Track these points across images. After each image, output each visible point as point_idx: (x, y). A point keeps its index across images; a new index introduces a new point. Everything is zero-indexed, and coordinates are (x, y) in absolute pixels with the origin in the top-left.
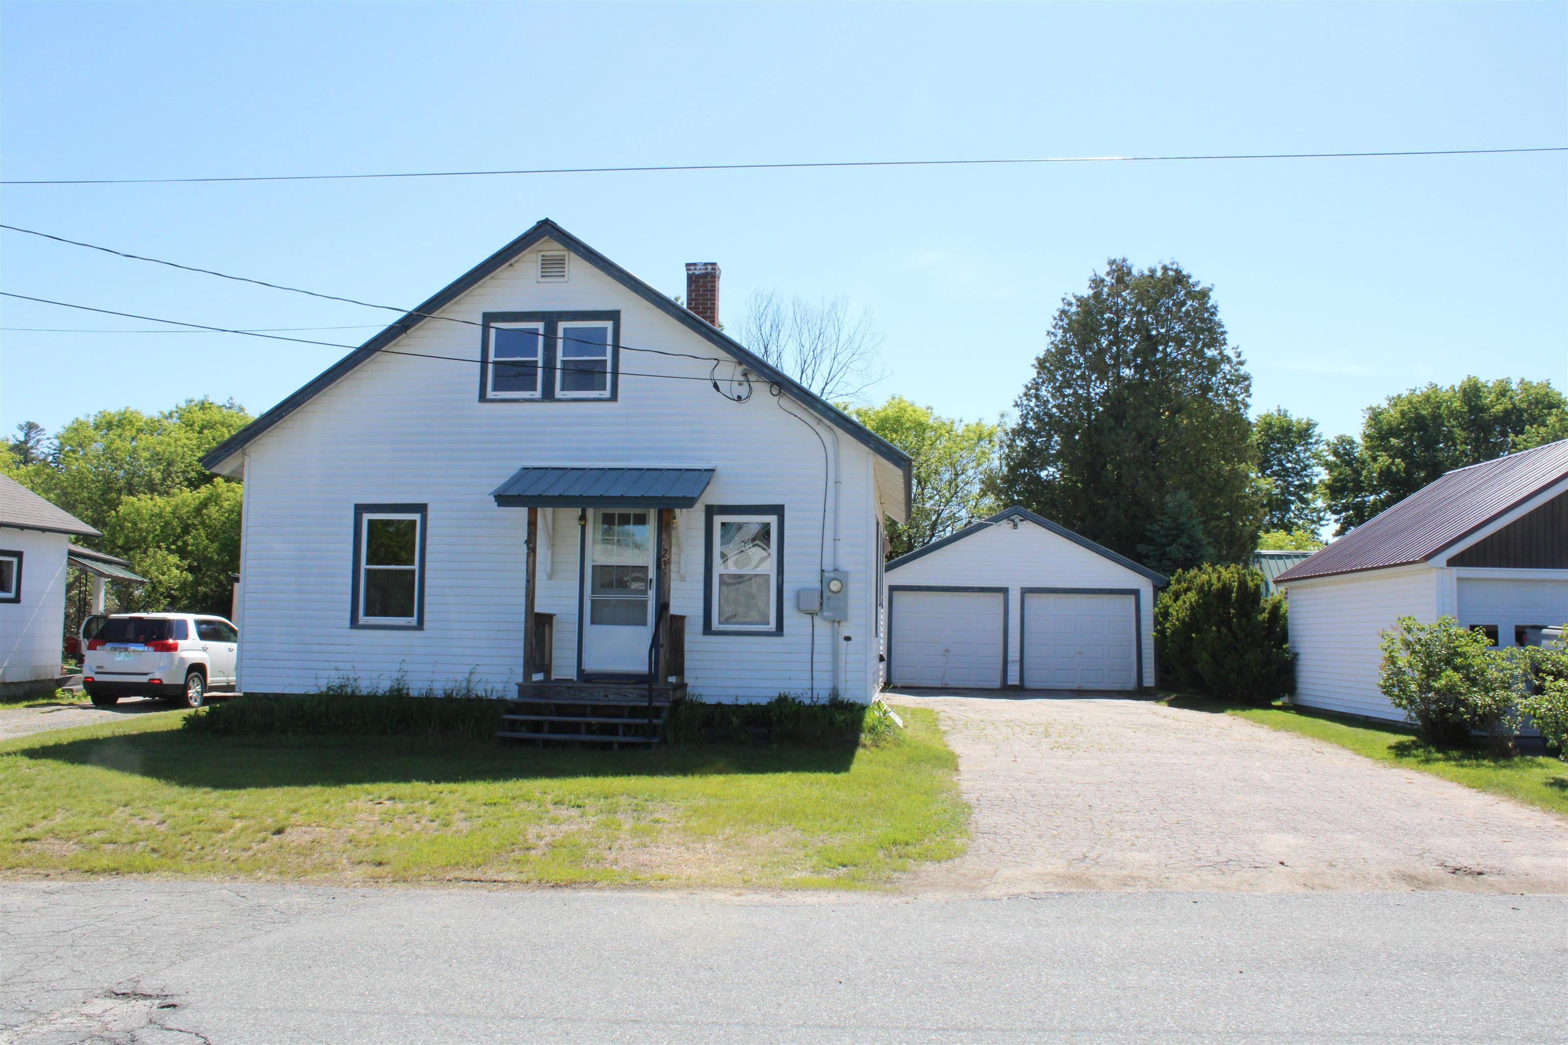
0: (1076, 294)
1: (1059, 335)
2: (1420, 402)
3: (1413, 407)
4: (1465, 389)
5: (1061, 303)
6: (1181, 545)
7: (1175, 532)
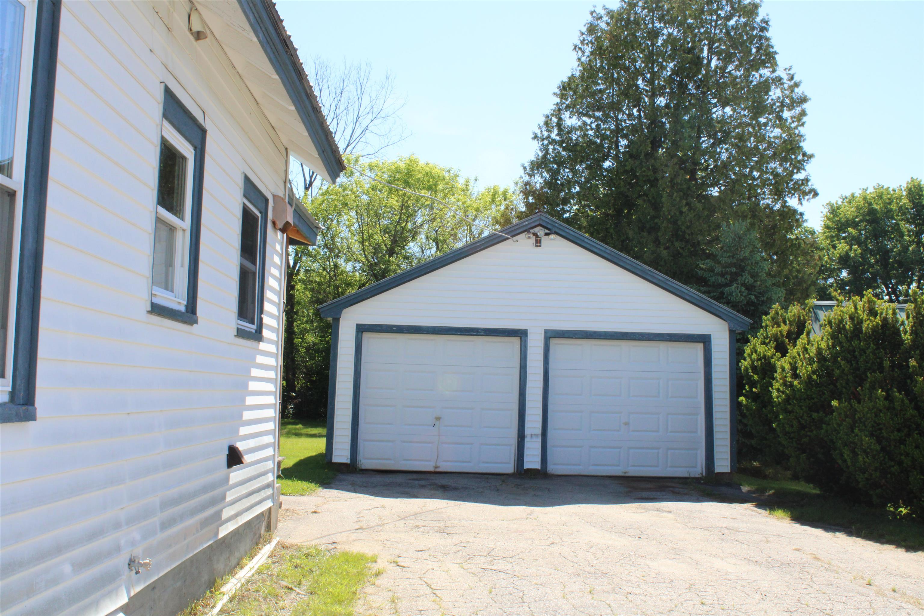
0: (607, 7)
1: (587, 51)
2: (874, 198)
3: (867, 203)
4: (911, 189)
5: (590, 16)
6: (743, 285)
7: (734, 270)
